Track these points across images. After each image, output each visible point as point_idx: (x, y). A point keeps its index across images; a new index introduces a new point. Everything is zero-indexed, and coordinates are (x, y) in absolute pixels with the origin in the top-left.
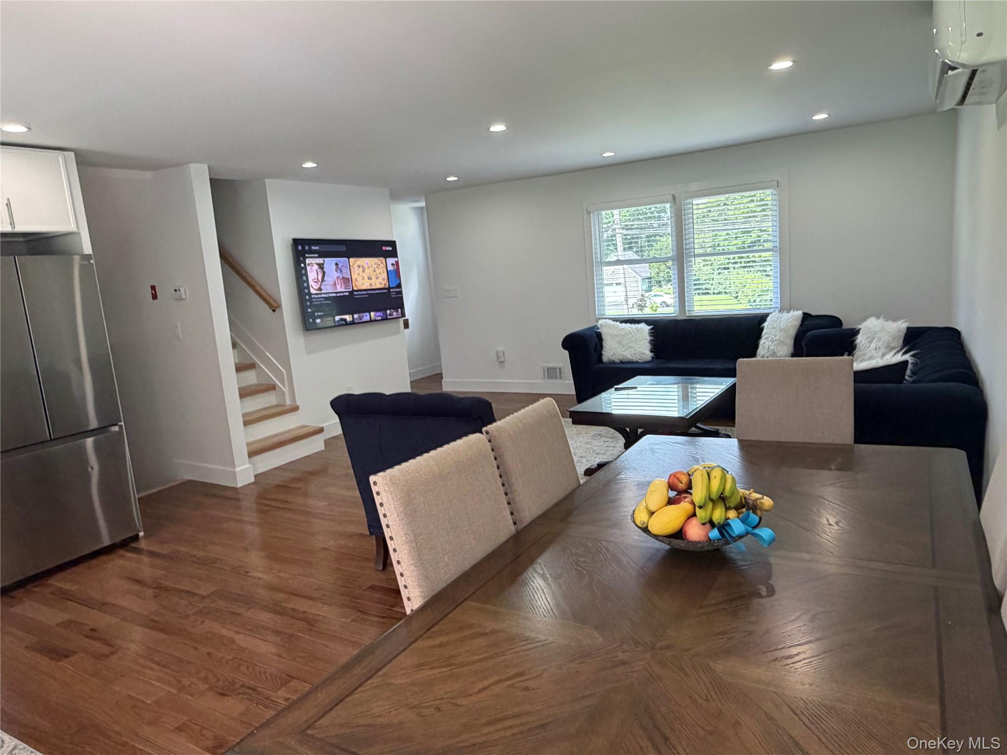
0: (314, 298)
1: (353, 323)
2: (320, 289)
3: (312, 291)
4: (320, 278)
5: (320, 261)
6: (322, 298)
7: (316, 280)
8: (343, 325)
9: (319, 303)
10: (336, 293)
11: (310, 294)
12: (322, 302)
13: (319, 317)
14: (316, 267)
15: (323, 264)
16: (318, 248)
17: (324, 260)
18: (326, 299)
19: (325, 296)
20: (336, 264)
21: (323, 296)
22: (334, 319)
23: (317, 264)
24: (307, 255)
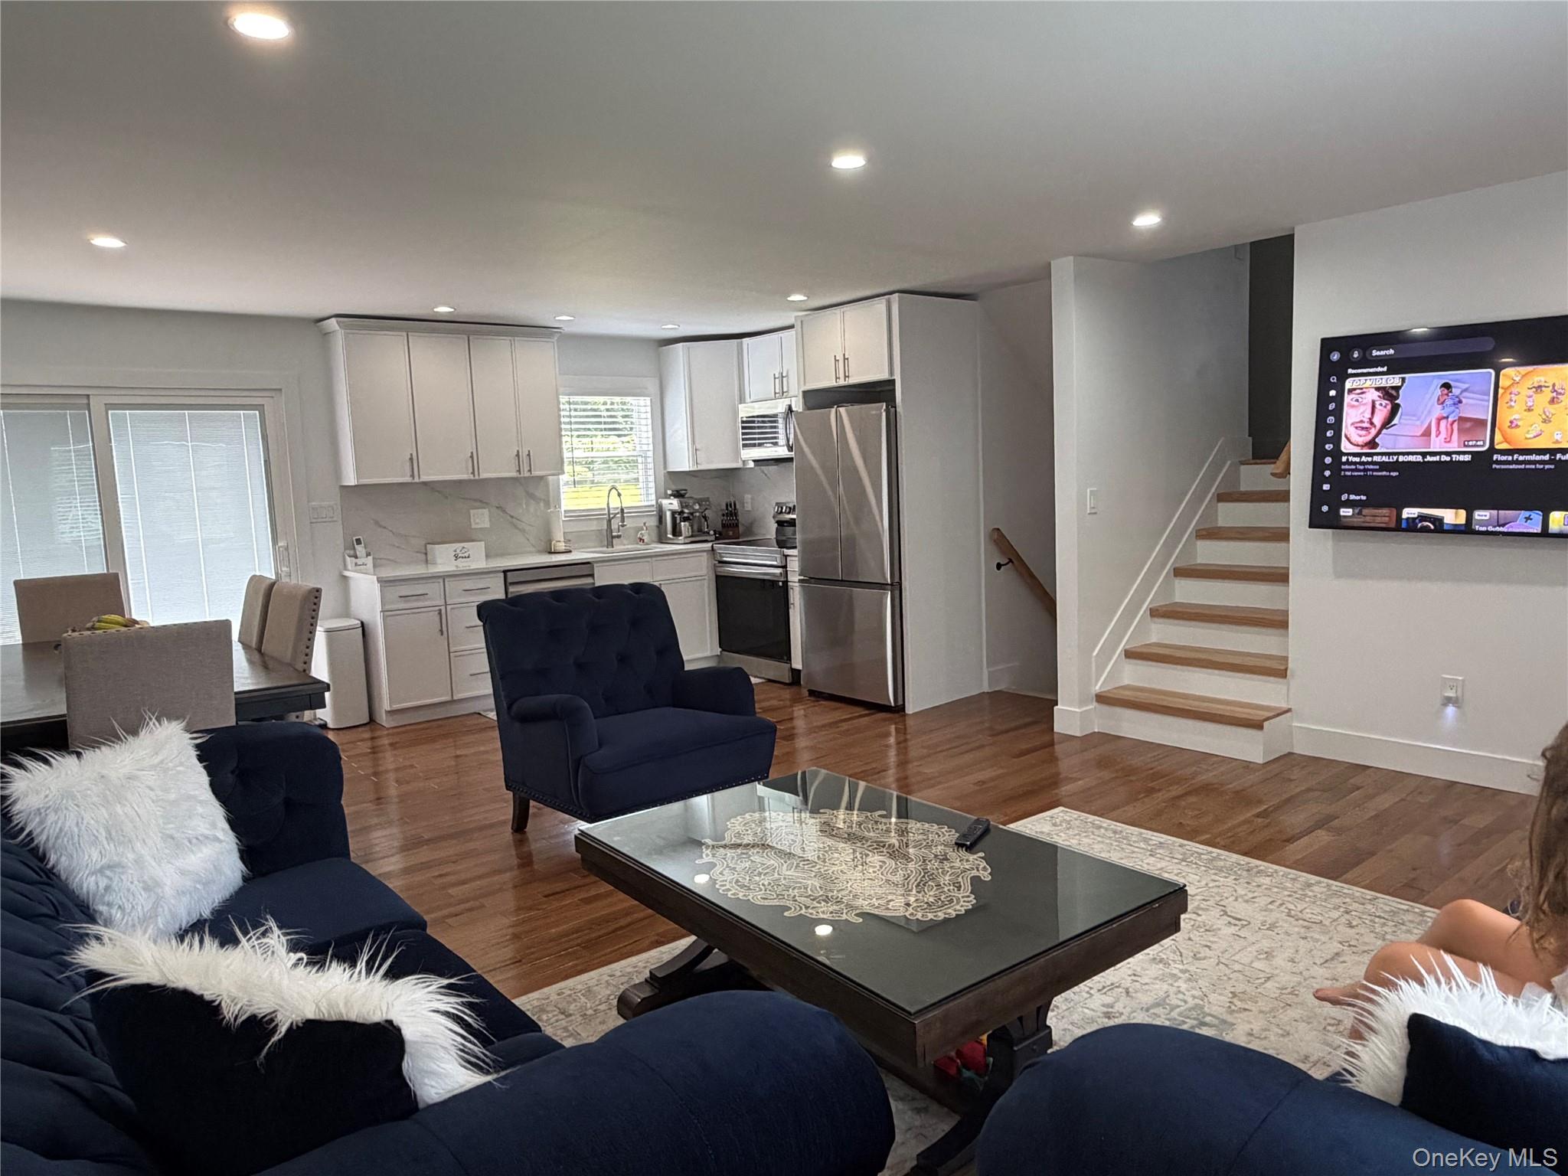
0: (1348, 463)
1: (1466, 530)
2: (1372, 444)
3: (1346, 446)
4: (1378, 421)
5: (1394, 380)
6: (1372, 463)
7: (1366, 425)
8: (1426, 530)
9: (1362, 474)
10: (1424, 455)
11: (1337, 453)
12: (1375, 473)
13: (1349, 504)
14: (1374, 395)
15: (1397, 389)
16: (1392, 352)
17: (1403, 380)
18: (1383, 466)
19: (1385, 459)
20: (1447, 386)
21: (1376, 459)
22: (1399, 515)
23: (1378, 389)
24: (1350, 371)
